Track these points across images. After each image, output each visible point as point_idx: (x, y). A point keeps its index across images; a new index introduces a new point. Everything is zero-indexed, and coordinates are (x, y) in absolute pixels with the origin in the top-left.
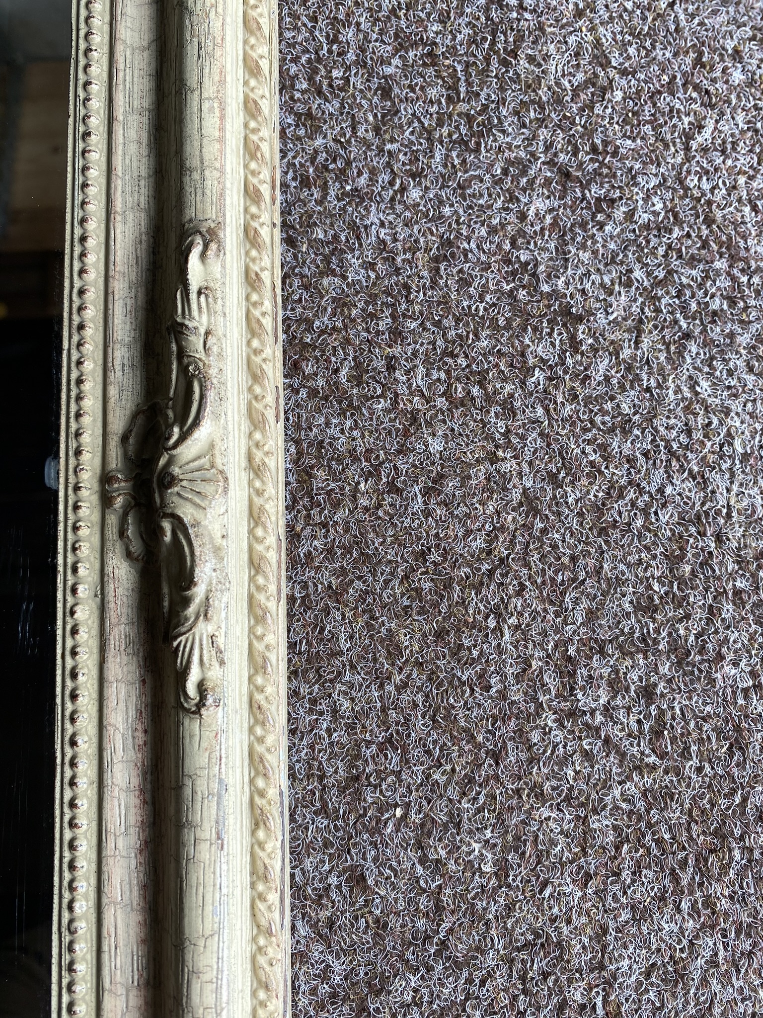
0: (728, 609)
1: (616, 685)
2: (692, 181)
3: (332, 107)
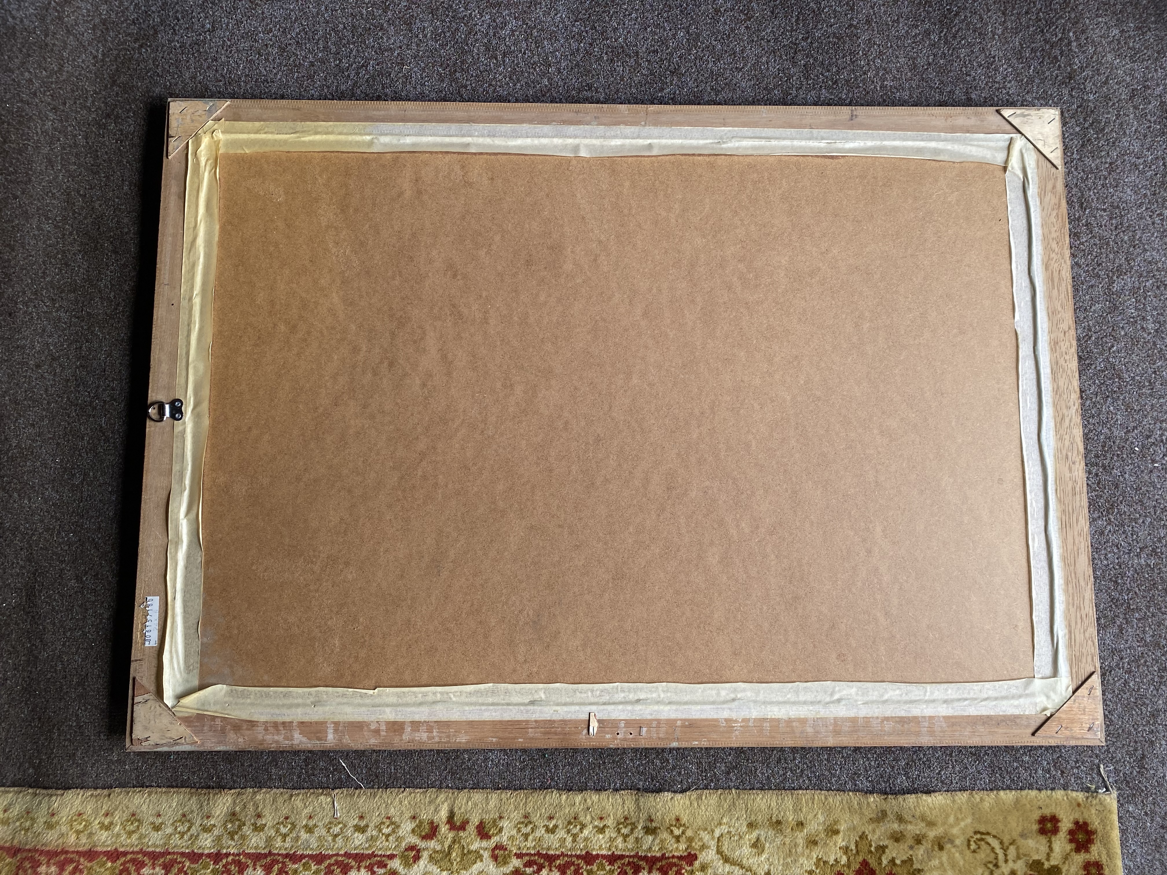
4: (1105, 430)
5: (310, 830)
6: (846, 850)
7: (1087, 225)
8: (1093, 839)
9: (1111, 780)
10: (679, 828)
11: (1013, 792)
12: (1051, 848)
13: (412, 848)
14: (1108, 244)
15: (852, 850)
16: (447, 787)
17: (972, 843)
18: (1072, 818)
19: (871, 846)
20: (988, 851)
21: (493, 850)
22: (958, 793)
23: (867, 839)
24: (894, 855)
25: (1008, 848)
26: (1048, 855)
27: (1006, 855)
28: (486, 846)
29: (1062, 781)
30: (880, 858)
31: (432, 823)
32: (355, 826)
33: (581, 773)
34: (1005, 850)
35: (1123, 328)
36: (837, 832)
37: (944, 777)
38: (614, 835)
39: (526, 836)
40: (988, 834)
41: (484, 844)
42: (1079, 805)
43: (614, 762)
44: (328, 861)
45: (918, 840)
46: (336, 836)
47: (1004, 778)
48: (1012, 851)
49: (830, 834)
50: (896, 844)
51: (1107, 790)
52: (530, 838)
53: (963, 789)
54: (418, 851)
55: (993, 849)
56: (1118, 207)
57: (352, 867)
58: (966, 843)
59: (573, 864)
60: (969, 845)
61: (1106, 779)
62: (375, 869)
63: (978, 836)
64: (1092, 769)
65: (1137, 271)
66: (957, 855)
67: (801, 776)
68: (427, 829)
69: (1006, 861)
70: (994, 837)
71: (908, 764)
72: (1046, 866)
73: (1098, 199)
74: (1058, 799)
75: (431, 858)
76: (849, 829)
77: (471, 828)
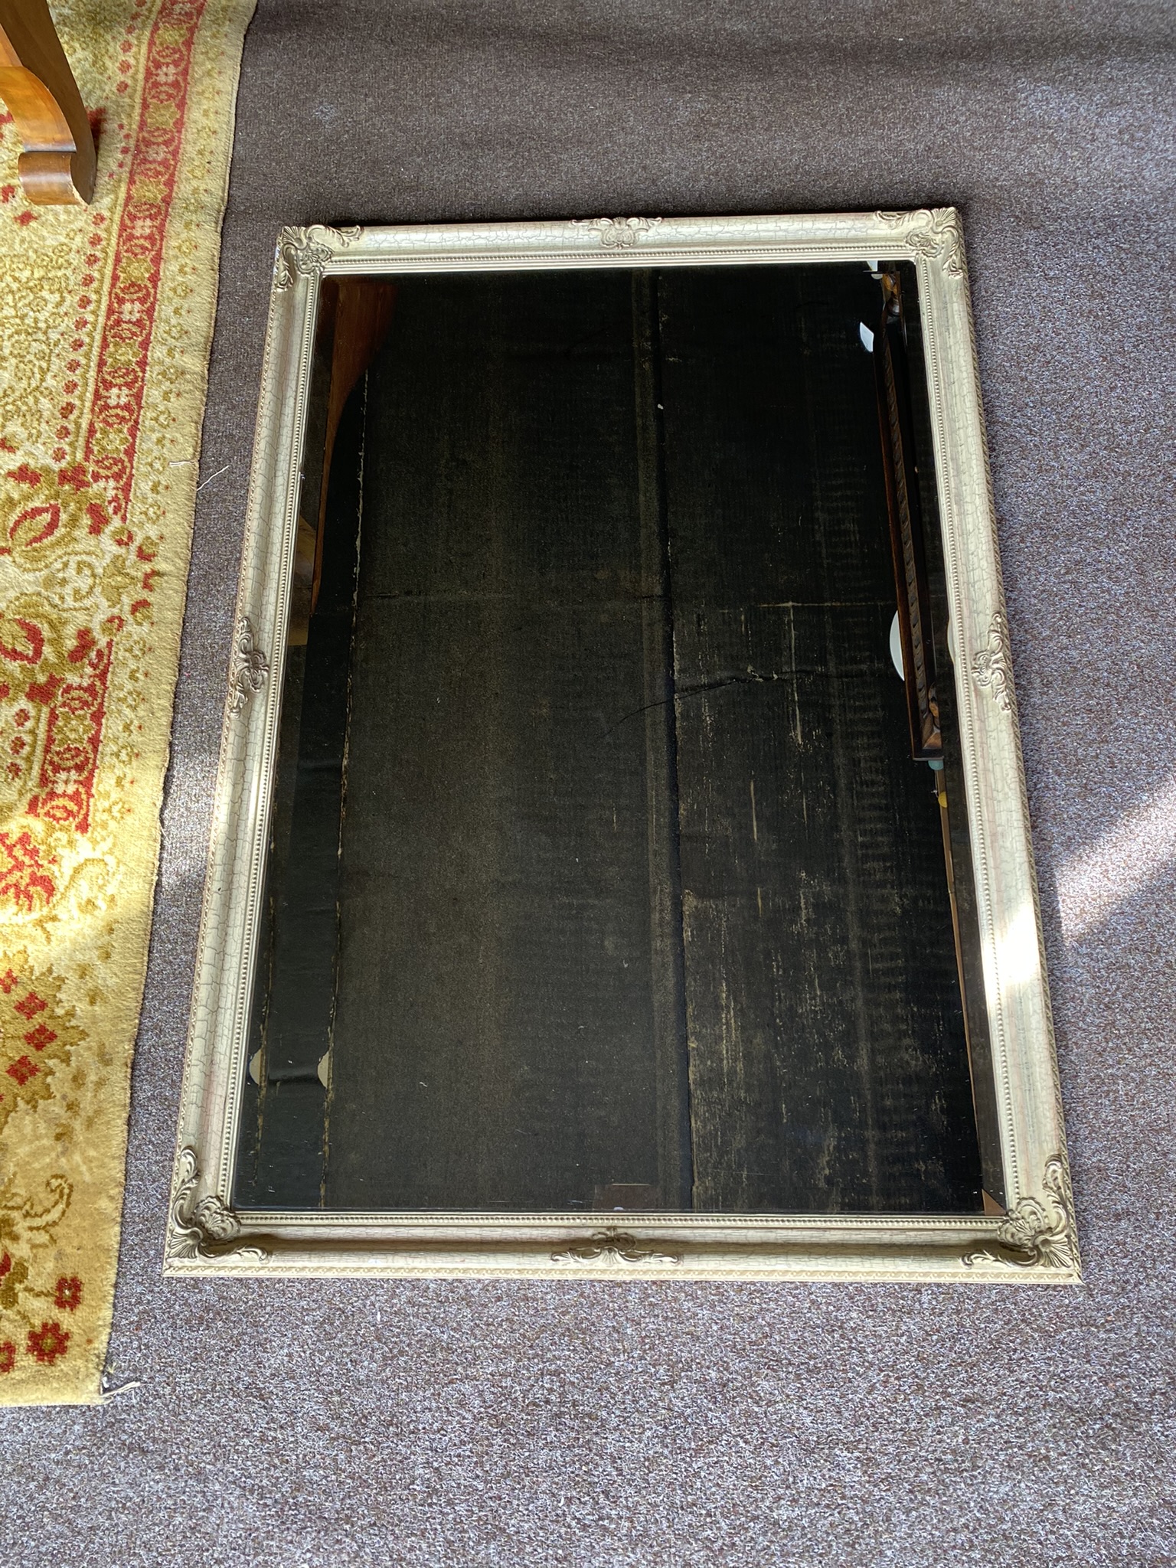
0: (573, 1435)
1: (550, 1390)
2: (725, 1437)
3: (745, 1298)
4: (614, 1421)
5: (159, 441)
6: (71, 1014)
7: (938, 1408)
8: (43, 1360)
9: (119, 1398)
10: (119, 811)
11: (117, 1246)
12: (38, 1295)
13: (130, 537)
14: (910, 1443)
16: (191, 571)
17: (59, 1181)
18: (74, 1329)
19: (72, 1045)
20: (48, 1204)
21: (119, 618)
22: (123, 1167)
23: (80, 1040)
24: (57, 1074)
25: (47, 1232)
26: (32, 1290)
27: (38, 1228)
29: (124, 1322)
30: (56, 1056)
31: (154, 555)
32: (159, 483)
33: (193, 707)
34: (45, 1228)
35: (777, 1462)
36: (92, 1002)
37: (145, 1148)
38: (121, 742)
39: (130, 650)
40: (68, 1204)
41: (127, 608)
42: (89, 1341)
43: (202, 742)
44: (126, 460)
45: (72, 1107)
46: (151, 465)
47: (137, 1236)
48: (42, 1238)
49: (91, 993)
50: (71, 1077)
51: (106, 1390)
52: (127, 654)
53: (127, 1173)
54: (127, 544)
55: (48, 1211)
56: (975, 1467)
57: (118, 482)
58: (59, 1172)
59: (95, 699)
60: (56, 1177)
61: (120, 1391)
62: (113, 504)
63: (66, 1191)
64: (134, 1371)
65: (871, 1493)
66: (48, 1160)
67: (165, 961)
68: (148, 551)
69: (31, 1229)
70: (63, 1213)
71: (166, 1099)
72: (18, 1287)
73: (984, 1431)
74: (100, 1309)
75: (117, 557)
76: (94, 1016)
77: (145, 594)
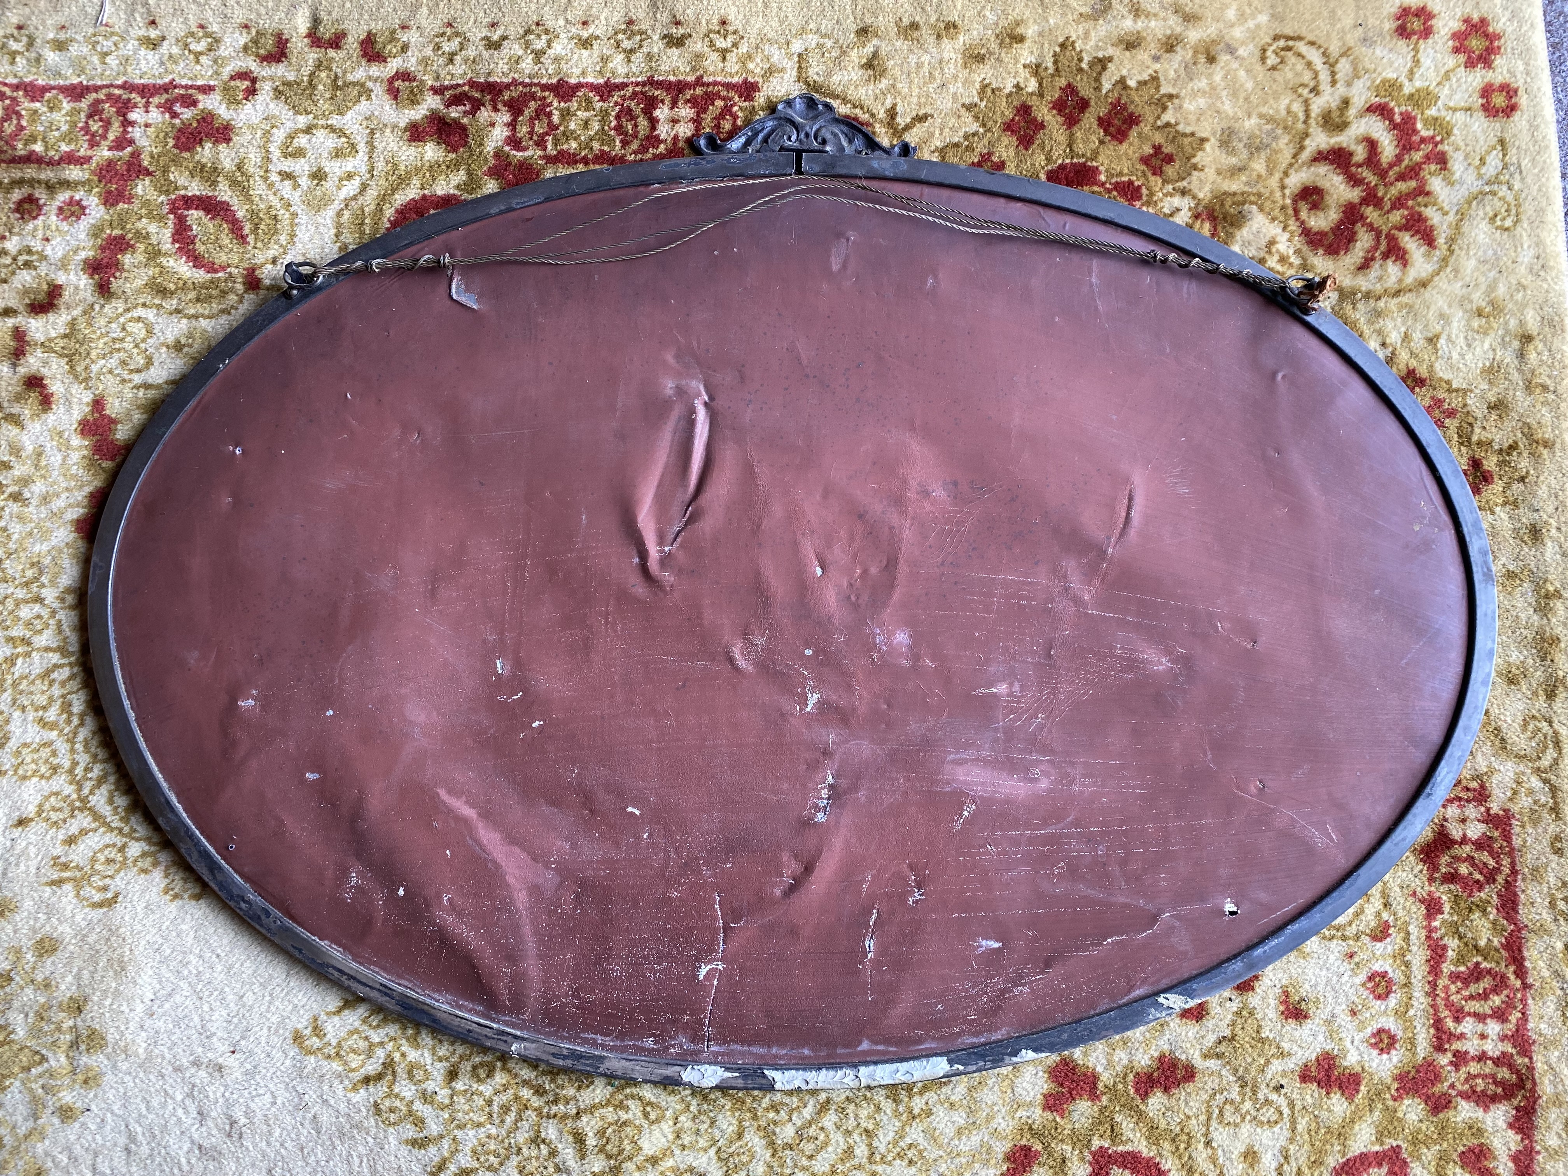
15: (1046, 69)
28: (377, 74)
